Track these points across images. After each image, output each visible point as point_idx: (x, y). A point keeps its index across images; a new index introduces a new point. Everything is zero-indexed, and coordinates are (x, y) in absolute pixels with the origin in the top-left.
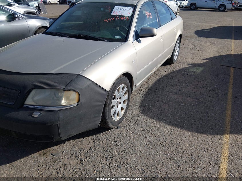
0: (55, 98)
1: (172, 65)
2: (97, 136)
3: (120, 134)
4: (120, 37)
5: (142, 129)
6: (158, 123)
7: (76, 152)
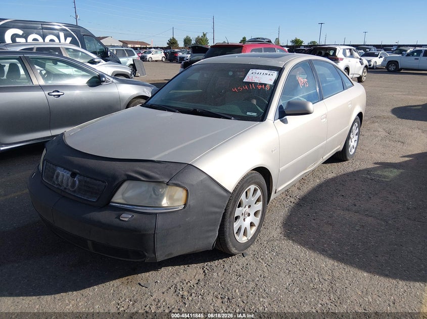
0: (154, 196)
1: (345, 163)
2: (209, 264)
3: (247, 264)
4: (255, 114)
5: (283, 261)
6: (312, 254)
7: (176, 285)
